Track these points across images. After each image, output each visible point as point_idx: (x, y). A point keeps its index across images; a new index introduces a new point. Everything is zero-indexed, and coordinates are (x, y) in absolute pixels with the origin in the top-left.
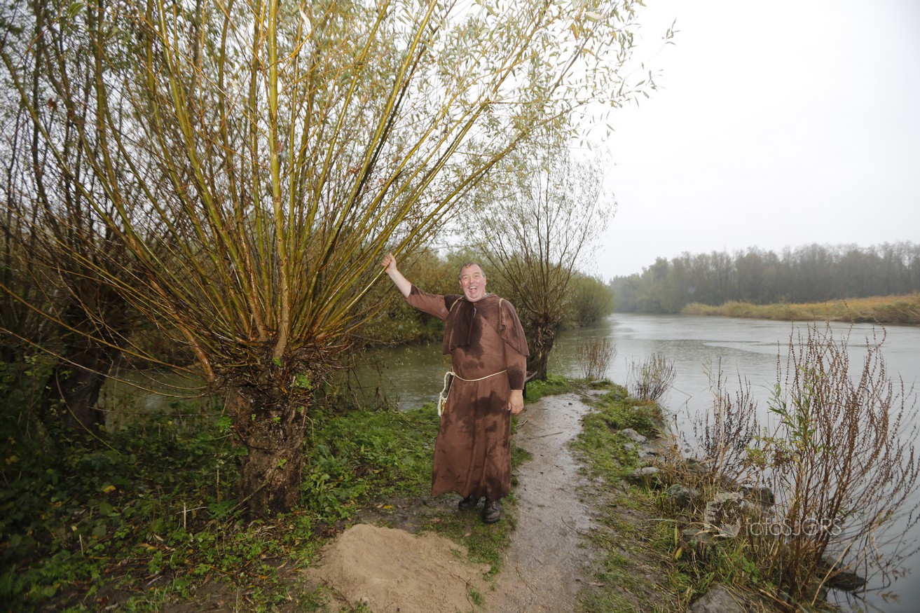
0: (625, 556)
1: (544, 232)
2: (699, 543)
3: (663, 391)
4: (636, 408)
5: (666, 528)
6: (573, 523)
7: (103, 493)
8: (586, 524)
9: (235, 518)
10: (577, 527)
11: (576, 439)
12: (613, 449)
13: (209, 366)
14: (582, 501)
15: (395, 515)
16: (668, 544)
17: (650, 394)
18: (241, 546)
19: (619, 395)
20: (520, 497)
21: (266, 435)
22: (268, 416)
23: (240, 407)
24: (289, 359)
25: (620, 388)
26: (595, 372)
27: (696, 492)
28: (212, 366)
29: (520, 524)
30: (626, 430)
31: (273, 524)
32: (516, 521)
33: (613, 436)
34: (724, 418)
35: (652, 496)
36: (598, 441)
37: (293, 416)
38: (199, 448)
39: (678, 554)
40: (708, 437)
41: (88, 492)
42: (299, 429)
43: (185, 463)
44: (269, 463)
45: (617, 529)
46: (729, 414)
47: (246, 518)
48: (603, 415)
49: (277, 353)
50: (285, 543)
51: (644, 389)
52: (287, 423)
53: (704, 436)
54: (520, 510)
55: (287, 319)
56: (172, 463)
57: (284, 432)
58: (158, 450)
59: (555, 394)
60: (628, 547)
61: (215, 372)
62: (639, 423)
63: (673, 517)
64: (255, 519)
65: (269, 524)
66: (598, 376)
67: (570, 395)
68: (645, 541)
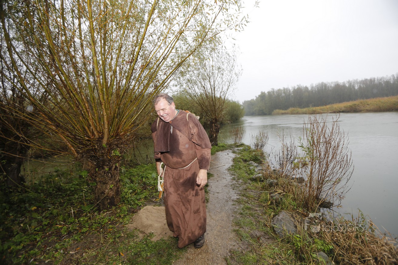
0: (250, 206)
1: (212, 83)
2: (276, 198)
3: (264, 146)
4: (254, 153)
5: (265, 195)
6: (231, 197)
7: (31, 210)
8: (235, 197)
9: (94, 211)
10: (232, 198)
11: (231, 167)
12: (245, 170)
13: (74, 150)
14: (233, 189)
15: (161, 202)
16: (266, 200)
17: (259, 147)
18: (99, 220)
19: (247, 149)
20: (209, 191)
21: (103, 176)
22: (103, 168)
23: (90, 166)
24: (109, 144)
25: (248, 146)
26: (237, 141)
27: (276, 181)
28: (76, 150)
29: (210, 200)
30: (250, 162)
31: (111, 211)
32: (208, 199)
33: (245, 165)
34: (286, 153)
35: (260, 184)
36: (239, 167)
37: (114, 167)
38: (72, 187)
39: (269, 203)
40: (280, 160)
41: (24, 211)
42: (117, 173)
43: (67, 194)
44: (106, 187)
45: (247, 197)
46: (288, 151)
47: (99, 210)
48: (241, 157)
49: (104, 142)
50: (117, 217)
51: (257, 145)
52: (112, 170)
53: (279, 160)
54: (210, 195)
55: (107, 127)
56: (61, 195)
57: (111, 174)
58: (53, 190)
59: (222, 150)
60: (251, 203)
61: (77, 153)
62: (255, 159)
63: (268, 191)
64: (103, 210)
65: (109, 211)
66: (239, 142)
67: (228, 150)
68: (257, 200)
